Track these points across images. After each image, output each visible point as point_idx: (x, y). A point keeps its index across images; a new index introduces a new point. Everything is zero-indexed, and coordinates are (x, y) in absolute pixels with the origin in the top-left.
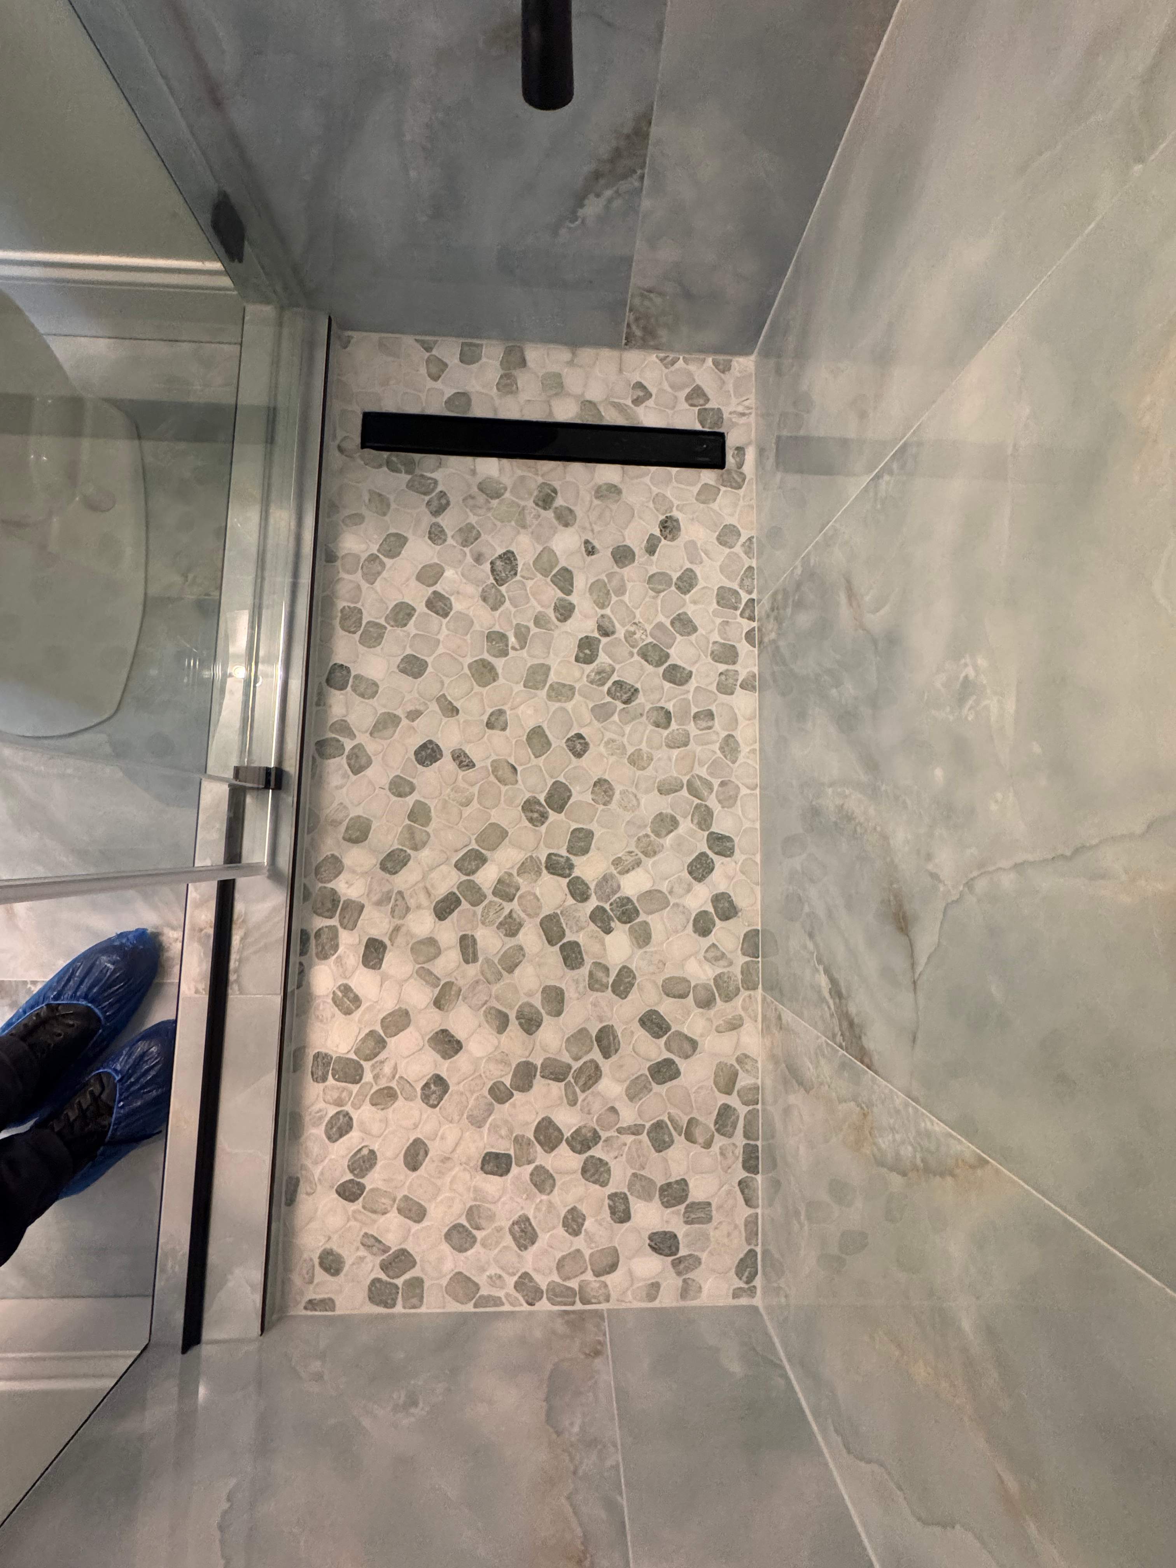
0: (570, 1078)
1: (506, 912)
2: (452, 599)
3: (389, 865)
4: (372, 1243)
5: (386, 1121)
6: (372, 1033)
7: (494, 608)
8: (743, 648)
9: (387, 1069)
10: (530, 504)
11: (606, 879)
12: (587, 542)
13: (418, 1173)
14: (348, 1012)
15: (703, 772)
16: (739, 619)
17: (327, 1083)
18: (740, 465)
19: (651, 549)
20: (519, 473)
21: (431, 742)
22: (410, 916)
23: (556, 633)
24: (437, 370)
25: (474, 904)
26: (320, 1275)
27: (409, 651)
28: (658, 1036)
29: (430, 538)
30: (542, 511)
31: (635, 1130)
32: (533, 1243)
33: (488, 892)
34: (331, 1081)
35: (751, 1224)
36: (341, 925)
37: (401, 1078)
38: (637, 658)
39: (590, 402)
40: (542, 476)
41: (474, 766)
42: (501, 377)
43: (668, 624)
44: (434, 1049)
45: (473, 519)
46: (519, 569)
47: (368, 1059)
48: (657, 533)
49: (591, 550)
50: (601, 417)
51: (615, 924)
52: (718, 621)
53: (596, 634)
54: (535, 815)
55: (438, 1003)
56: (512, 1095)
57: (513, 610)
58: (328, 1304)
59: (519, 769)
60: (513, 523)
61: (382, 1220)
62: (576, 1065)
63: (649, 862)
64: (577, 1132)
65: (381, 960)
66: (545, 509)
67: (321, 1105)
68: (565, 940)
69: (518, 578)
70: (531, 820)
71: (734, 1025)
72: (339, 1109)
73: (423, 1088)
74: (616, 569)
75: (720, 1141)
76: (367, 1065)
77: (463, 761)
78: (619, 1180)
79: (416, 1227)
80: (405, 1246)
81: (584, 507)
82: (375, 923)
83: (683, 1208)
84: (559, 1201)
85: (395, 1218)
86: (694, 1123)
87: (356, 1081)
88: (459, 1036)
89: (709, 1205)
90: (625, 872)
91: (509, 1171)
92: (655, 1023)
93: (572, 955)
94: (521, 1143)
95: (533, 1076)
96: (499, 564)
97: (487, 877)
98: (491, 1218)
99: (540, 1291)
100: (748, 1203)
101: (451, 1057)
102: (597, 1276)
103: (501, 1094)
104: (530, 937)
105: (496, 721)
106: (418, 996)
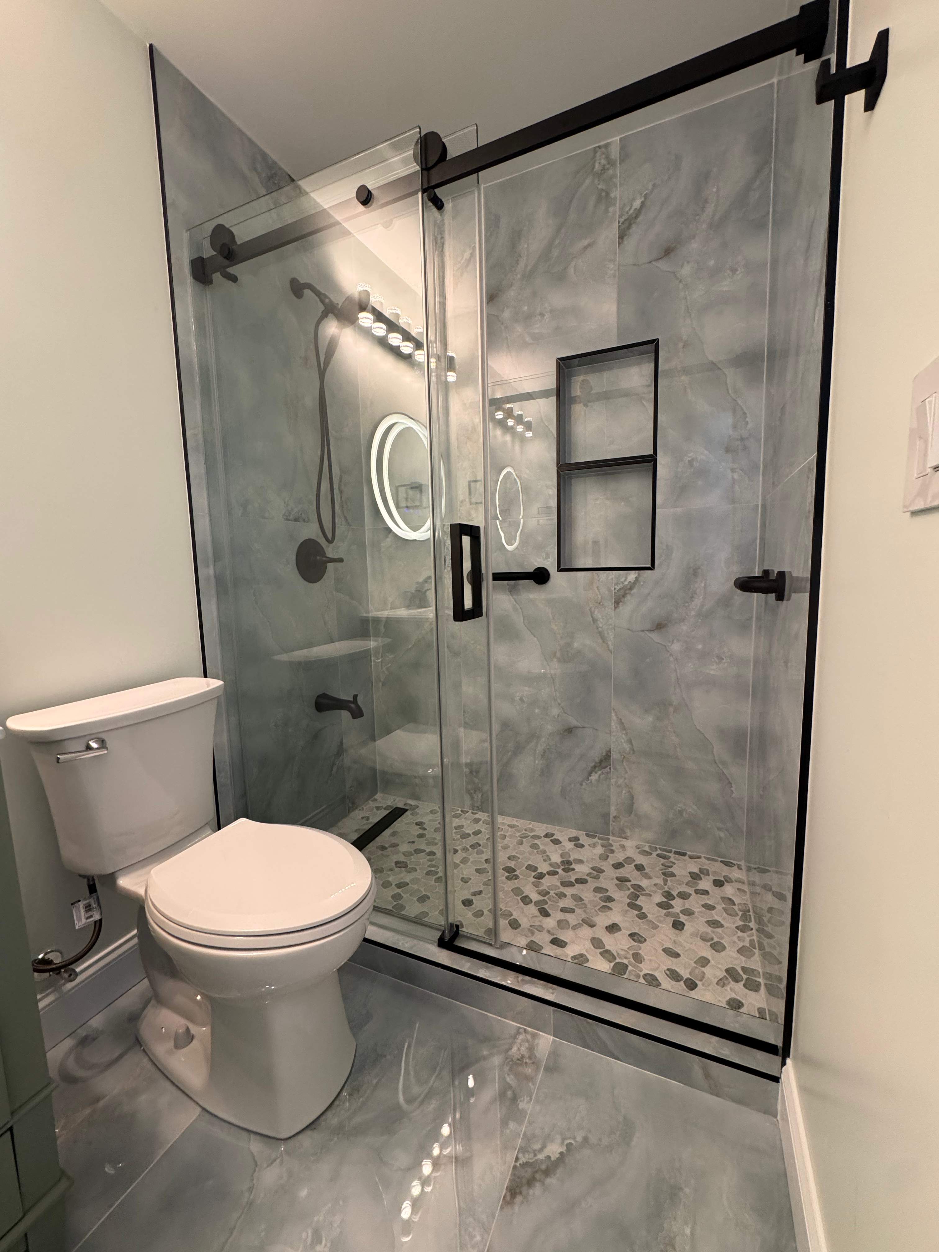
0: (638, 893)
1: (554, 895)
2: (402, 881)
3: (515, 926)
4: (721, 982)
5: (652, 961)
6: (600, 953)
7: (416, 870)
8: (477, 816)
9: (622, 953)
10: (380, 852)
11: (551, 865)
12: (409, 842)
13: (681, 955)
15: (518, 834)
16: (466, 815)
18: (411, 806)
19: (425, 829)
21: (463, 901)
22: (544, 926)
25: (547, 903)
26: (743, 1011)
27: (415, 899)
28: (624, 866)
31: (665, 881)
32: (719, 922)
33: (541, 898)
35: (708, 859)
37: (628, 949)
38: (464, 840)
39: (356, 830)
40: (373, 847)
41: (481, 891)
44: (615, 933)
46: (405, 861)
47: (615, 959)
48: (419, 827)
49: (413, 842)
51: (572, 867)
54: (514, 877)
55: (592, 926)
56: (643, 913)
57: (420, 866)
59: (491, 878)
61: (708, 975)
62: (632, 890)
63: (548, 853)
64: (664, 896)
65: (562, 941)
68: (574, 881)
69: (408, 863)
70: (516, 879)
71: (623, 847)
72: (642, 977)
73: (635, 942)
74: (425, 838)
75: (672, 860)
76: (618, 960)
77: (476, 893)
78: (689, 890)
79: (712, 962)
80: (724, 970)
81: (394, 840)
82: (543, 939)
83: (702, 875)
84: (697, 909)
85: (707, 970)
86: (663, 865)
87: (627, 966)
88: (610, 923)
89: (700, 868)
90: (550, 859)
91: (682, 922)
92: (618, 866)
93: (581, 881)
94: (667, 915)
95: (635, 904)
96: (398, 865)
97: (535, 897)
98: (707, 933)
99: (745, 925)
100: (699, 857)
101: (620, 928)
102: (734, 904)
103: (642, 916)
104: (569, 891)
105: (465, 881)
106: (586, 932)
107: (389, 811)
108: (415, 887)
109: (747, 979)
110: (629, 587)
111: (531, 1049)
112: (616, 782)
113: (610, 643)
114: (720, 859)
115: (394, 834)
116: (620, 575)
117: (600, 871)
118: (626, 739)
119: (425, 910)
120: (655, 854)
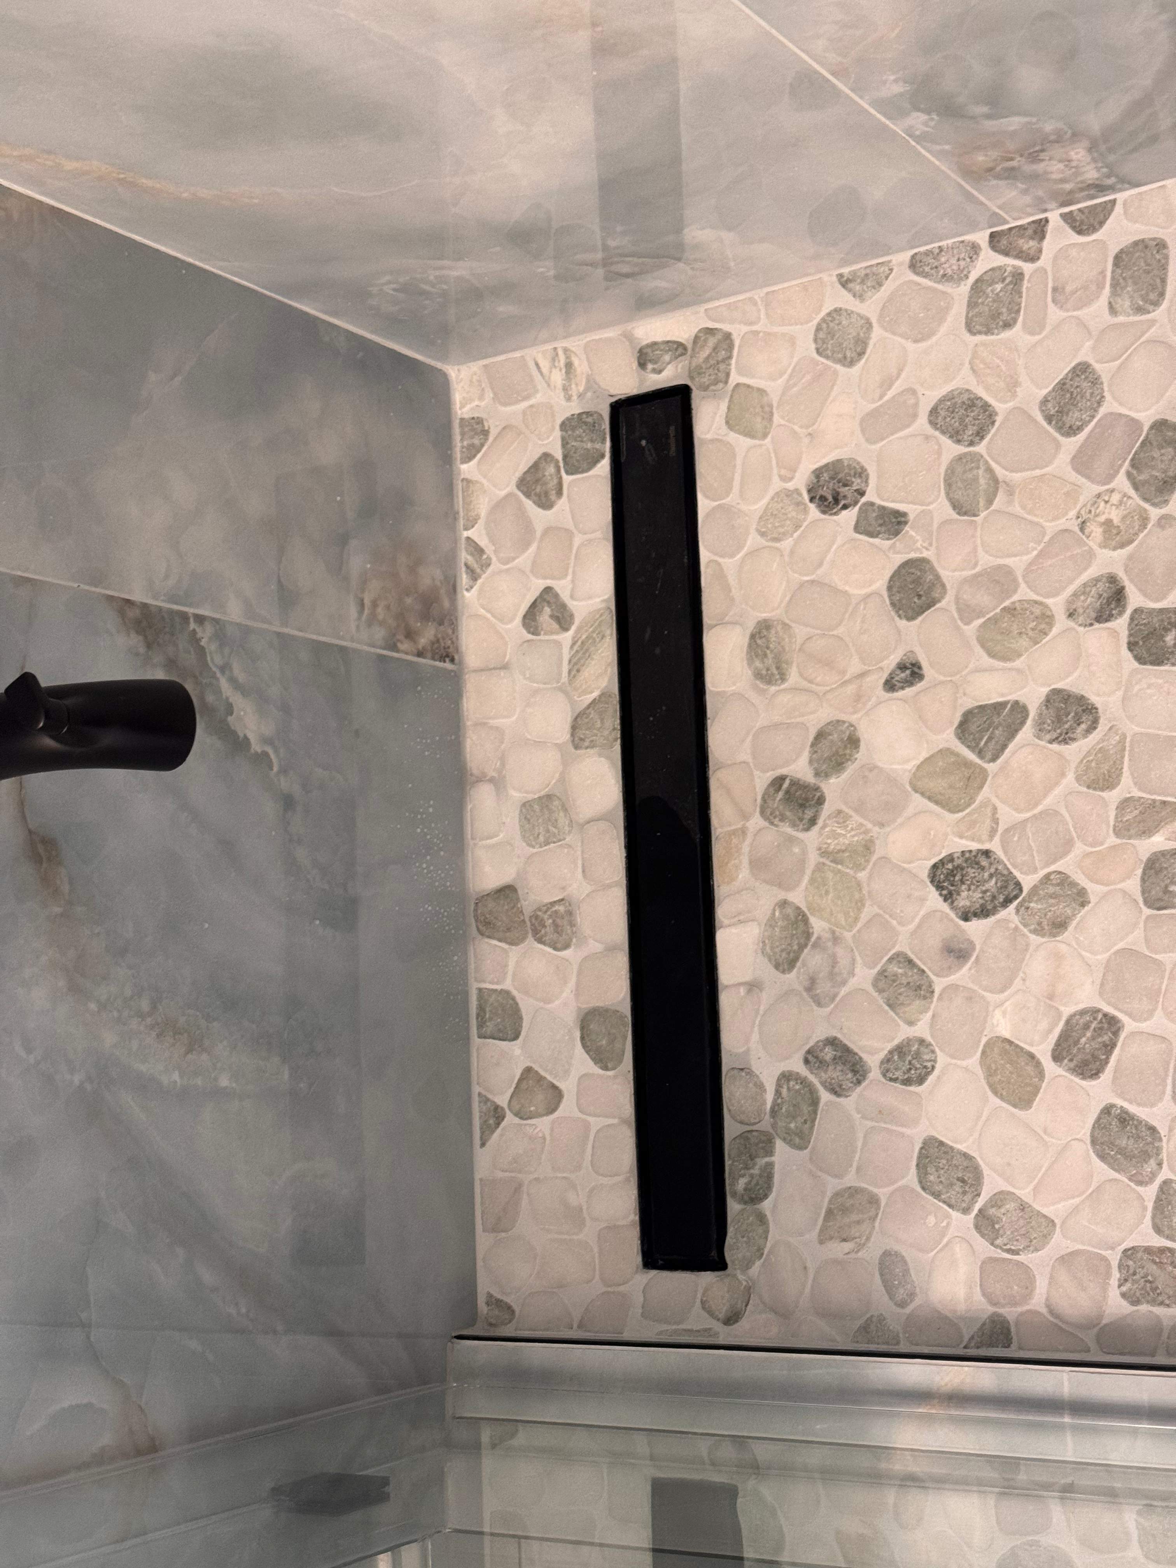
2: (1067, 1011)
7: (1081, 898)
8: (1118, 231)
10: (811, 838)
12: (890, 686)
16: (1045, 260)
18: (678, 348)
19: (891, 523)
20: (744, 874)
23: (1131, 729)
24: (539, 1091)
29: (921, 1080)
30: (827, 809)
39: (574, 728)
40: (746, 817)
42: (540, 941)
43: (1072, 444)
45: (863, 976)
46: (974, 846)
48: (849, 516)
49: (909, 672)
50: (604, 695)
52: (1054, 314)
53: (1121, 624)
57: (1079, 848)
60: (862, 875)
66: (821, 801)
69: (994, 846)
74: (947, 602)
81: (807, 704)
96: (966, 898)
107: (601, 464)
108: (1165, 1026)
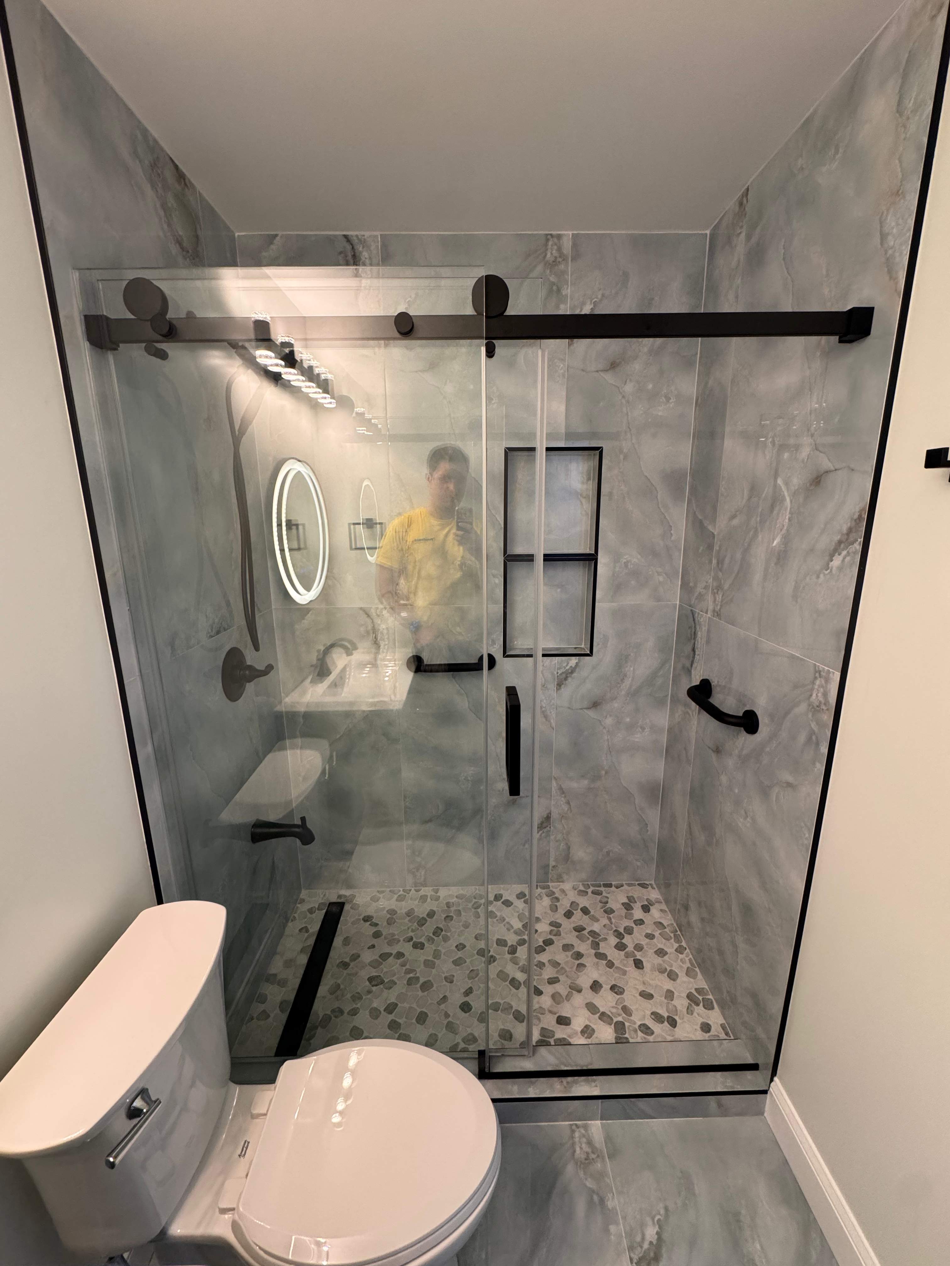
0: (597, 940)
1: (535, 968)
2: (389, 1002)
3: (521, 1018)
4: (690, 1011)
5: (637, 1009)
6: (600, 1018)
7: (396, 984)
8: (421, 893)
9: (614, 1010)
10: (345, 972)
11: (516, 933)
12: (369, 948)
13: (654, 994)
14: (593, 1030)
15: (470, 905)
16: (410, 894)
17: (628, 1037)
18: (345, 896)
19: (376, 925)
20: (329, 976)
21: (460, 1007)
22: (543, 1006)
23: (410, 958)
24: (265, 1015)
25: (533, 980)
26: (713, 1032)
27: (414, 1021)
28: (573, 914)
29: (355, 1015)
30: (350, 967)
31: (610, 919)
32: (663, 949)
33: (527, 976)
34: (627, 1035)
35: (629, 885)
36: (553, 1037)
37: (616, 1004)
38: (423, 928)
39: (302, 949)
40: (333, 967)
41: (471, 987)
42: (278, 985)
43: (409, 918)
44: (600, 992)
45: (349, 996)
46: (377, 974)
47: (612, 1020)
48: (369, 923)
49: (373, 946)
50: (310, 945)
51: (533, 929)
53: (411, 943)
54: (492, 960)
55: (579, 991)
56: (609, 960)
57: (397, 976)
58: (723, 1026)
59: (471, 969)
60: (354, 978)
61: (679, 1008)
62: (591, 939)
63: (507, 920)
64: (616, 937)
65: (566, 1017)
66: (349, 966)
67: (639, 1038)
68: (543, 945)
69: (382, 975)
70: (494, 961)
71: (563, 891)
72: (638, 1030)
73: (617, 994)
74: (383, 937)
75: (604, 894)
76: (615, 1020)
77: (468, 992)
78: (630, 923)
79: (676, 994)
80: (685, 997)
81: (352, 950)
82: (549, 1022)
83: (631, 904)
84: (644, 942)
85: (676, 1002)
86: (601, 902)
87: (624, 1024)
88: (591, 982)
89: (627, 897)
90: (512, 927)
91: (640, 960)
92: (568, 914)
93: (548, 943)
94: (627, 956)
95: (600, 953)
96: (373, 983)
97: (521, 977)
98: (660, 965)
99: (680, 946)
100: (622, 886)
101: (601, 984)
102: (666, 928)
103: (610, 965)
104: (544, 957)
105: (450, 980)
106: (578, 1000)
107: (324, 911)
108: (406, 1005)
109: (703, 999)
110: (570, 671)
111: (590, 1143)
112: (556, 838)
113: (552, 721)
114: (637, 883)
115: (346, 942)
116: (562, 661)
117: (556, 925)
118: (564, 801)
119: (431, 1031)
120: (590, 891)
